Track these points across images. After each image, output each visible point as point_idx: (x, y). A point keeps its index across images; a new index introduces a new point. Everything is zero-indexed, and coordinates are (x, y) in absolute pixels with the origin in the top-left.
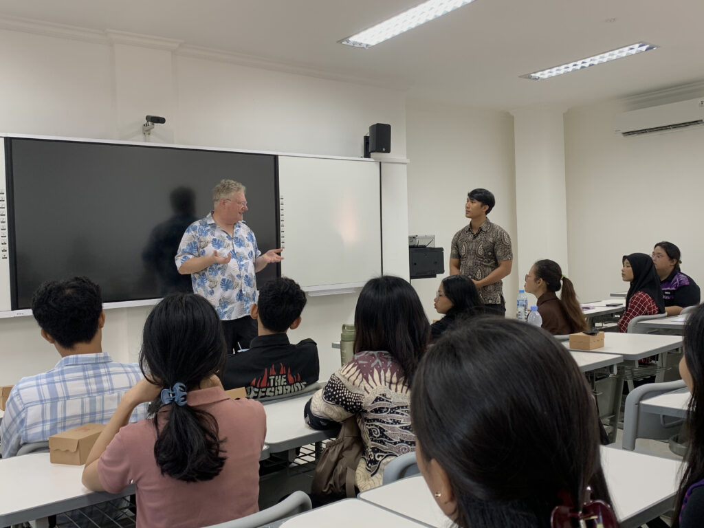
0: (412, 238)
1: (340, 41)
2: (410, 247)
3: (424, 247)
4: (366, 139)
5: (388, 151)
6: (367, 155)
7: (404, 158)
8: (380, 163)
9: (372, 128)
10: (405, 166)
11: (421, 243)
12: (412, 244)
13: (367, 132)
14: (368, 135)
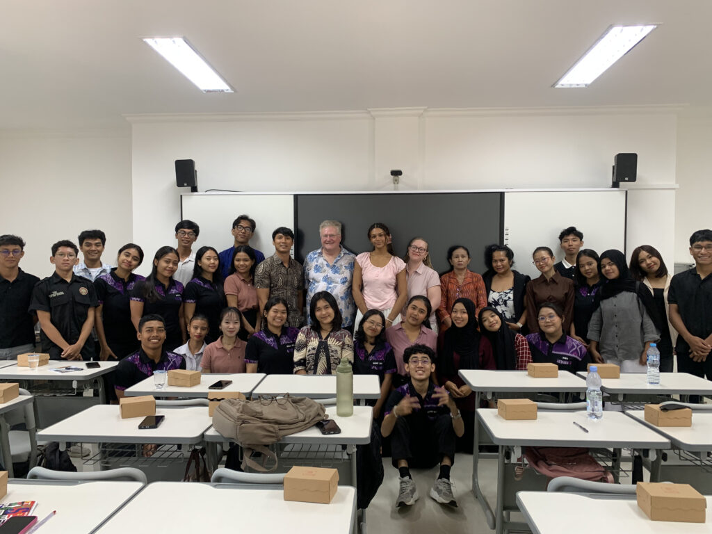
1: (553, 86)
4: (614, 167)
6: (615, 185)
7: (671, 183)
8: (626, 192)
9: (616, 158)
10: (674, 191)
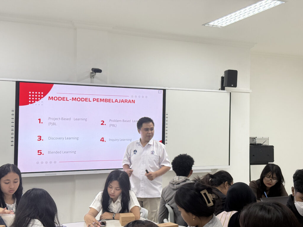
0: (252, 139)
1: (204, 25)
2: (251, 144)
3: (261, 144)
4: (222, 78)
5: (235, 86)
6: (223, 88)
7: (248, 89)
8: (230, 93)
9: (226, 72)
10: (249, 94)
11: (258, 142)
12: (253, 143)
13: (223, 75)
14: (224, 76)
